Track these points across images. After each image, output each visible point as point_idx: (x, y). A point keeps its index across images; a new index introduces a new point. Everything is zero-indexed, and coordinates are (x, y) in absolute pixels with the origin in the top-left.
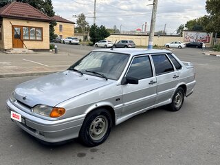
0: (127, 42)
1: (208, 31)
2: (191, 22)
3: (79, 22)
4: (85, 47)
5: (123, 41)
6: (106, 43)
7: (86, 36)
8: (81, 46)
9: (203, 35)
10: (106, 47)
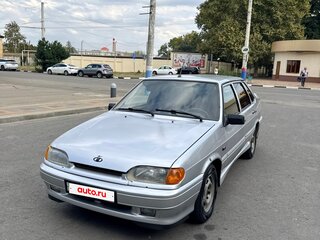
0: (100, 66)
1: (203, 52)
2: (175, 39)
3: (8, 35)
4: (29, 74)
5: (94, 66)
6: (66, 68)
7: (25, 58)
8: (22, 73)
9: (196, 57)
10: (66, 73)
